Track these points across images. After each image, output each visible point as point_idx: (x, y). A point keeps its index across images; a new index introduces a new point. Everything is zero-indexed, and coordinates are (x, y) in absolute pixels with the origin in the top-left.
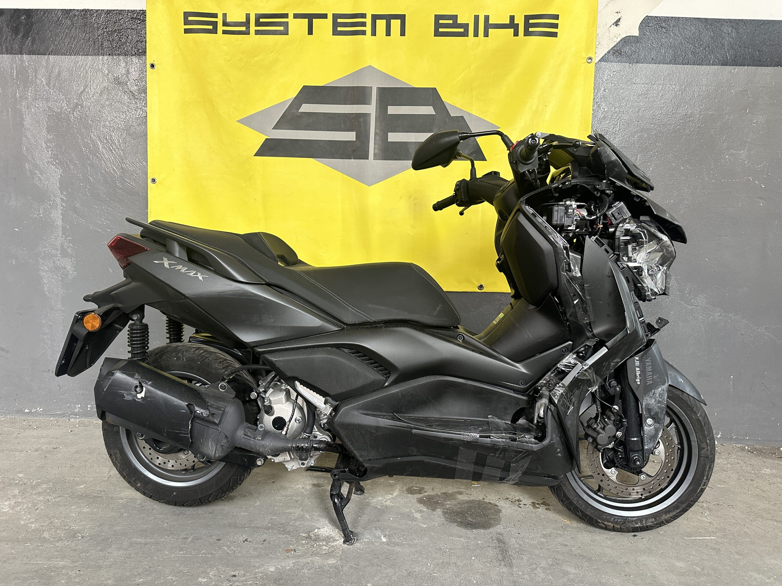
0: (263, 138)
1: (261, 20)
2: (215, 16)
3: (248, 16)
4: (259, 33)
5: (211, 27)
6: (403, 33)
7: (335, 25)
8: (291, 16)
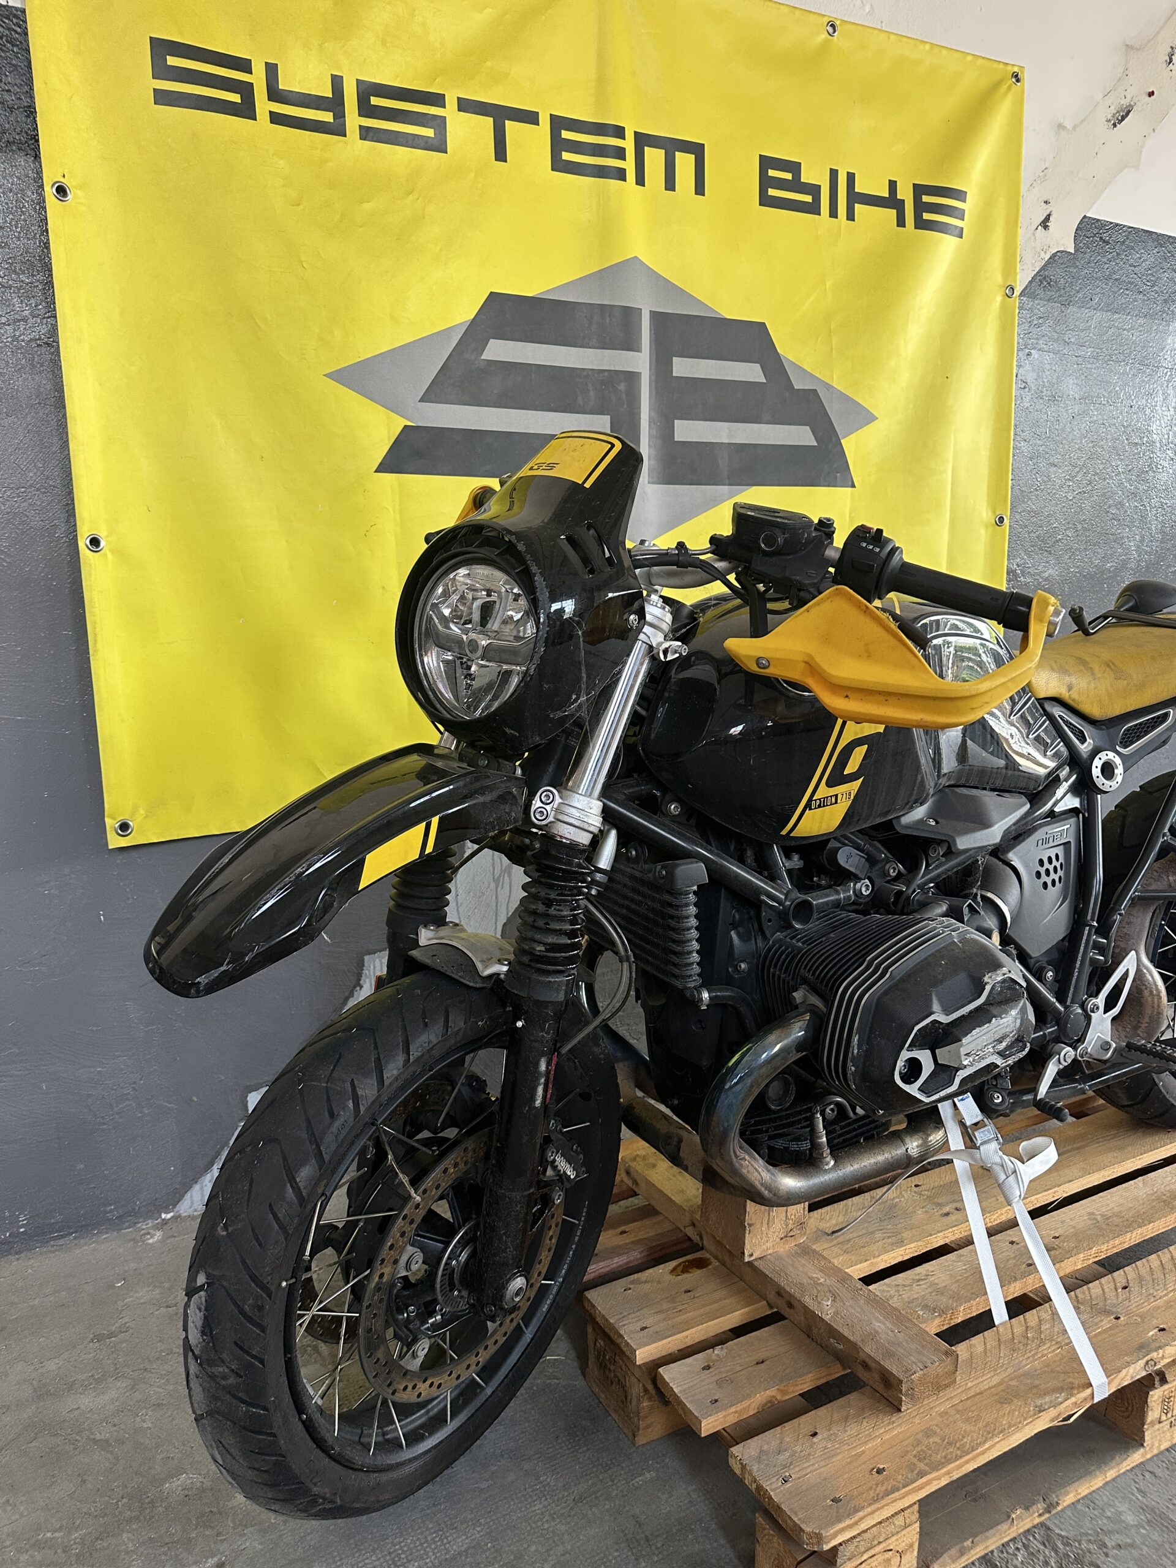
0: (401, 423)
1: (374, 101)
2: (244, 65)
3: (337, 82)
4: (371, 134)
5: (235, 98)
6: (700, 189)
7: (558, 145)
8: (451, 102)
